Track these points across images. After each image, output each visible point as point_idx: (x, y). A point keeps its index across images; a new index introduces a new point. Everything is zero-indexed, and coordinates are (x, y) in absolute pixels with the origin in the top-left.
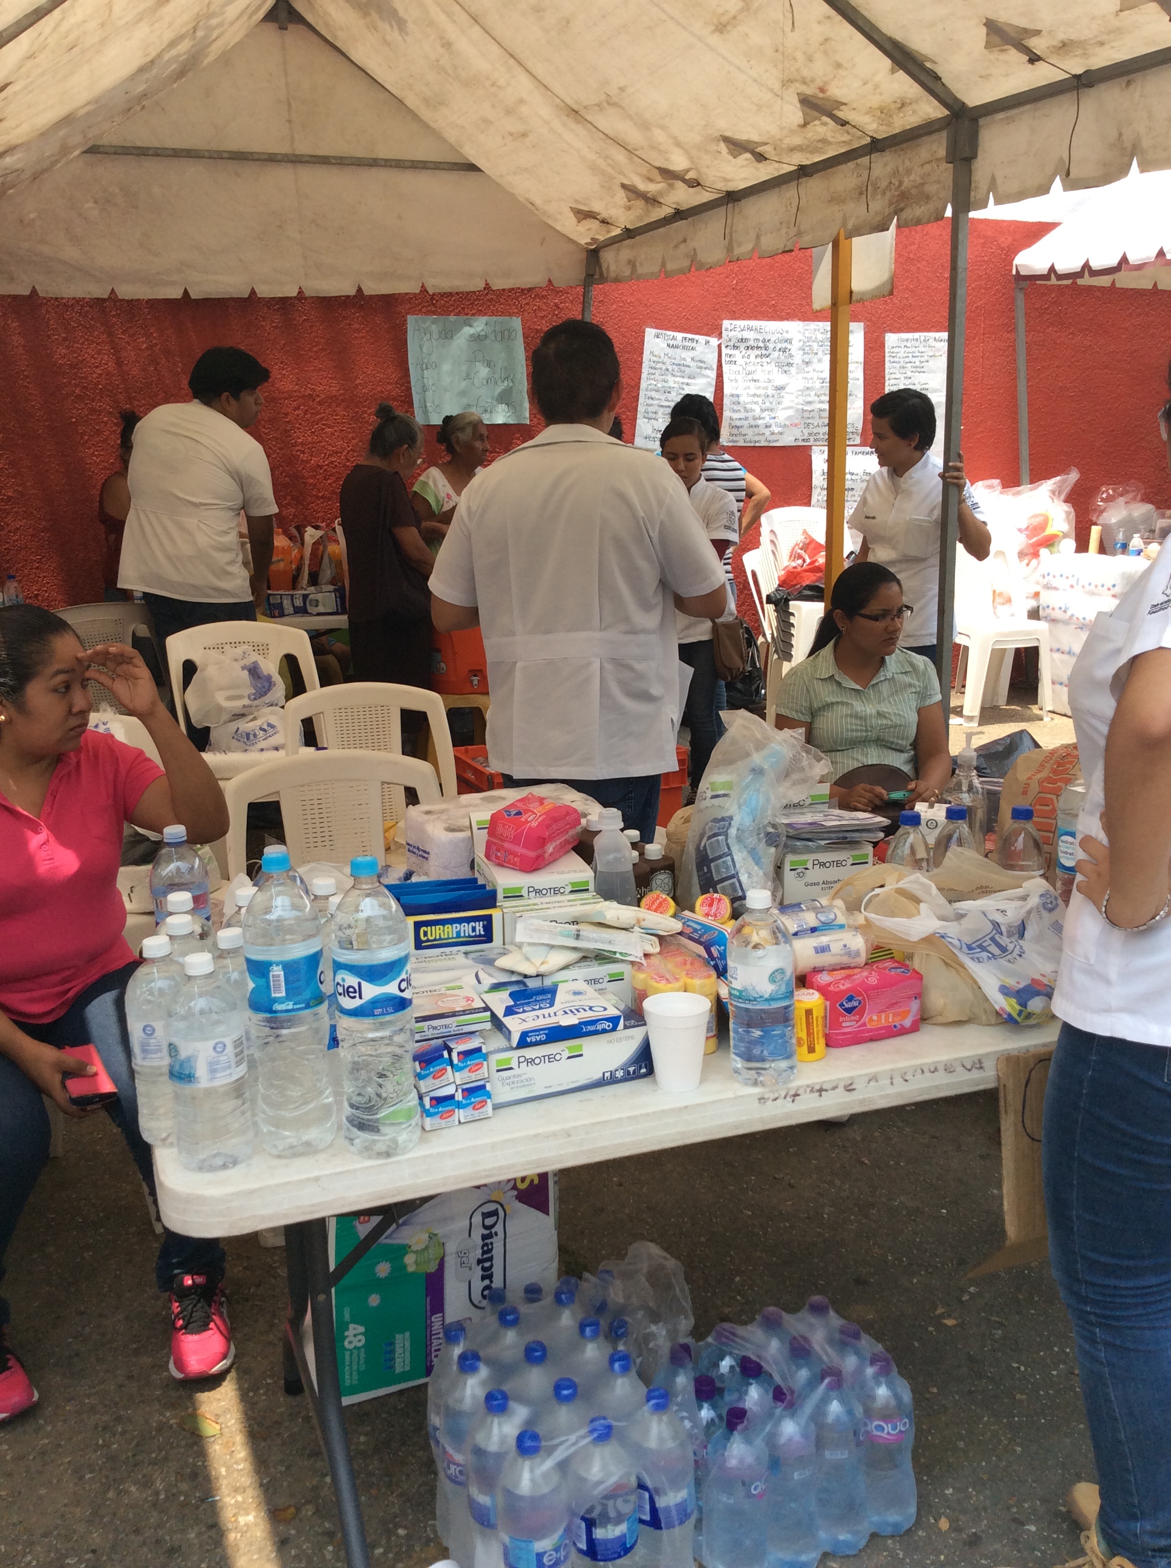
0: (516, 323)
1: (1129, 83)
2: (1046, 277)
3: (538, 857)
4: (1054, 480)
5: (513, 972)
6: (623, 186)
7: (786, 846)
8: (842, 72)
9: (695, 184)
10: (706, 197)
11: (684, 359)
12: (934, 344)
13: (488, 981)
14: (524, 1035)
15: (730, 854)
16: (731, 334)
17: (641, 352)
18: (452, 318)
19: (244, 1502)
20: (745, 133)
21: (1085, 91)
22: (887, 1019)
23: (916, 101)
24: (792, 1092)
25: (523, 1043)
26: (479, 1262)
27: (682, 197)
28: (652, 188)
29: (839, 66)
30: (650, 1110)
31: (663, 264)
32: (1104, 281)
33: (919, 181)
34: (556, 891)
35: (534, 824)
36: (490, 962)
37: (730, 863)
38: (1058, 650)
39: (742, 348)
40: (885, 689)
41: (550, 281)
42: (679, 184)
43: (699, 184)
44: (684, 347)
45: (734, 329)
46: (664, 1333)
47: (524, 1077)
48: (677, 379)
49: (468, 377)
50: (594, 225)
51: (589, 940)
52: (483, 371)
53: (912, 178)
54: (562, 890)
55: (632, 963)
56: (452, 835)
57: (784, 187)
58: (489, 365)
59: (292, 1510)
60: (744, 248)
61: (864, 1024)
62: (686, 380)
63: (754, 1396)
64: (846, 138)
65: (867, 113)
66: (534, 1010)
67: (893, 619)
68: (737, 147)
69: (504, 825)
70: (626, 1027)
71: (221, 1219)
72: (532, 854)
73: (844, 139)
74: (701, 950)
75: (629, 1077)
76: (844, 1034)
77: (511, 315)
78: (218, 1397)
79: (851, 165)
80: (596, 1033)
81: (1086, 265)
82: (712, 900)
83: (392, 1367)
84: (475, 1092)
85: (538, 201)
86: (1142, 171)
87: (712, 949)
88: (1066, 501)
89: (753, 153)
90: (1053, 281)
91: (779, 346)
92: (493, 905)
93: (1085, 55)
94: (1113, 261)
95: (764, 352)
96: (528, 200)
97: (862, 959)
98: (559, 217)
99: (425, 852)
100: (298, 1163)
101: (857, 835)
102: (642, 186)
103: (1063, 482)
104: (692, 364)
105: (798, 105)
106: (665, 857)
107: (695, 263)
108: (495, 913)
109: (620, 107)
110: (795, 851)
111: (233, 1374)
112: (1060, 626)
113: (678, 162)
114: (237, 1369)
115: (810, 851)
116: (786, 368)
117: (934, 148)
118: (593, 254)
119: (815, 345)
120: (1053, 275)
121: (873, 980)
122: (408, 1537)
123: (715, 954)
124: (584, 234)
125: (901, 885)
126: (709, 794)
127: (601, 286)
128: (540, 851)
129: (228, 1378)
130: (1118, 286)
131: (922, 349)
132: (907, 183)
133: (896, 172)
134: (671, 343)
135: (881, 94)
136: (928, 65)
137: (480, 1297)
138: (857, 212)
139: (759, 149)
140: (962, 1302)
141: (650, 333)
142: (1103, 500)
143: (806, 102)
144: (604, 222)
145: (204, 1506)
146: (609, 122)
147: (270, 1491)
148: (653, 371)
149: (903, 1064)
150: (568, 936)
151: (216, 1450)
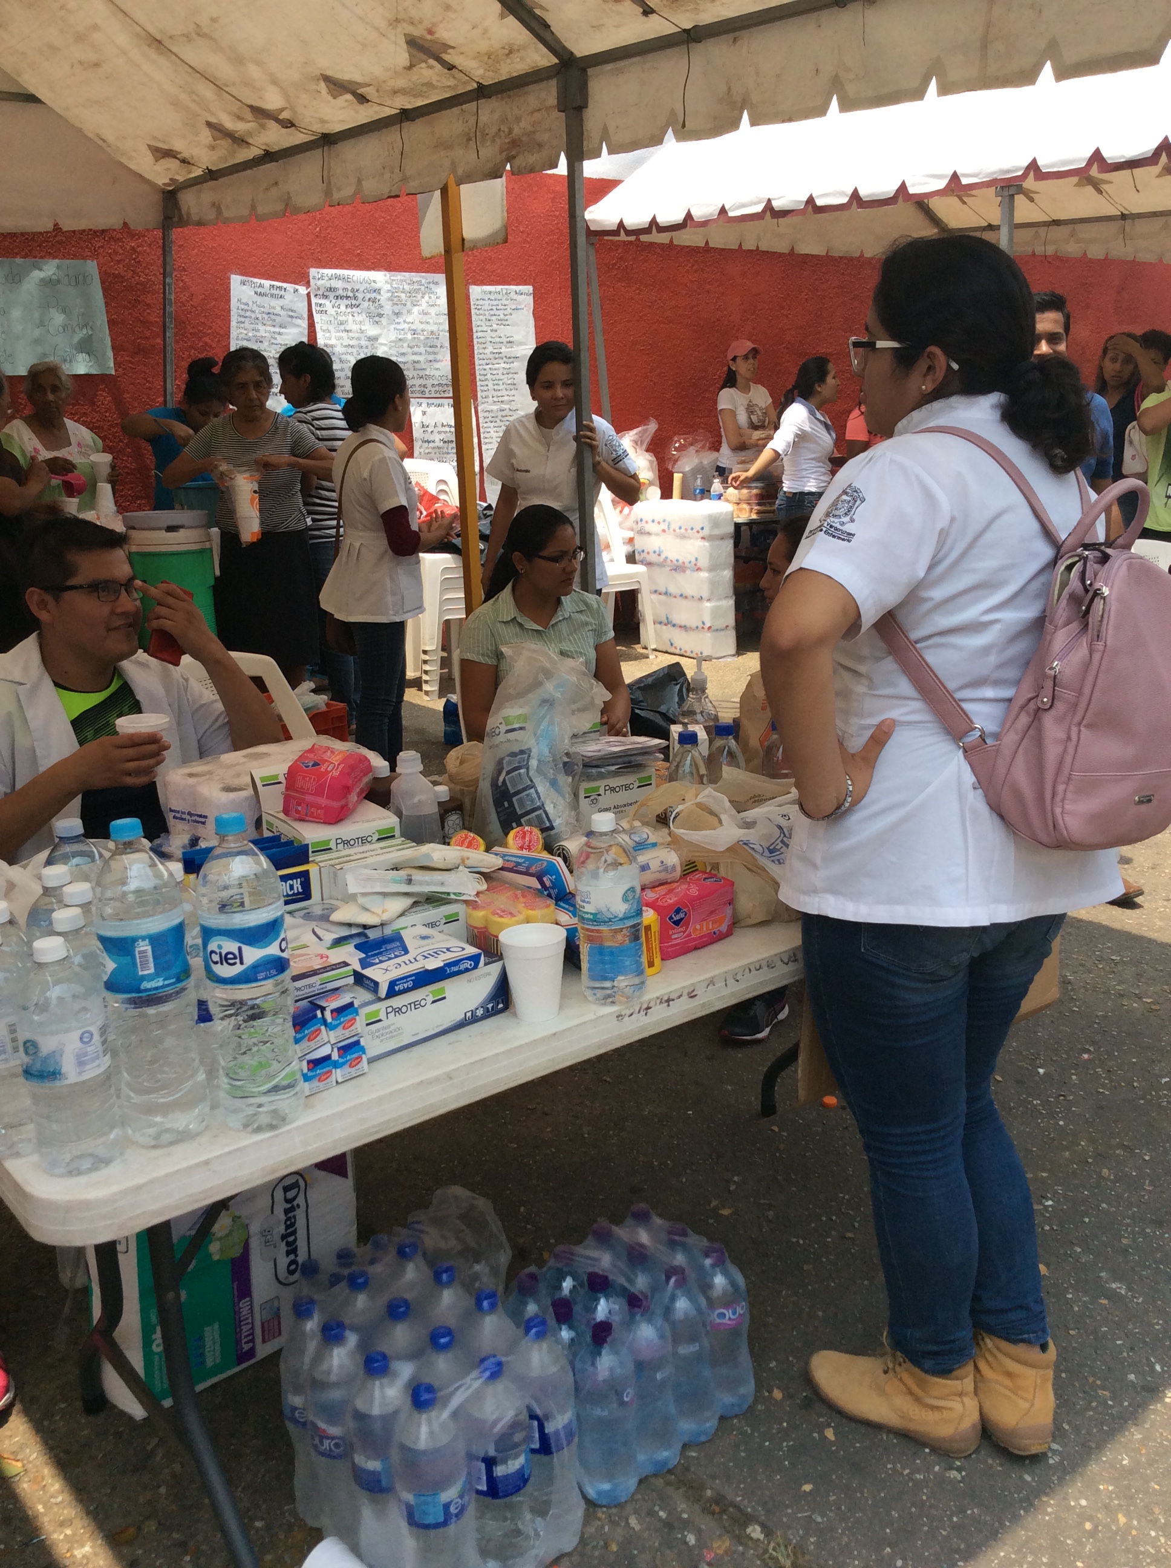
0: (92, 267)
1: (735, 40)
2: (615, 233)
3: (342, 807)
4: (635, 431)
5: (350, 925)
6: (209, 124)
7: (582, 774)
8: (452, 15)
9: (289, 124)
10: (299, 138)
11: (274, 308)
12: (515, 297)
13: (329, 937)
14: (392, 984)
15: (533, 786)
16: (320, 283)
17: (228, 300)
18: (19, 260)
19: (74, 1535)
20: (348, 73)
21: (693, 45)
22: (707, 925)
23: (524, 47)
24: (645, 1006)
25: (392, 993)
26: (283, 1237)
27: (275, 137)
28: (240, 127)
29: (448, 8)
30: (522, 1042)
31: (253, 207)
32: (663, 238)
33: (529, 128)
34: (364, 840)
35: (336, 773)
36: (325, 918)
37: (535, 795)
38: (656, 591)
39: (331, 298)
40: (564, 627)
41: (125, 224)
42: (272, 124)
43: (293, 125)
44: (272, 296)
45: (322, 278)
46: (487, 1270)
47: (392, 1028)
48: (269, 328)
49: (41, 324)
50: (173, 164)
51: (421, 883)
52: (59, 319)
53: (522, 125)
54: (369, 839)
55: (466, 902)
56: (232, 795)
57: (384, 130)
58: (64, 311)
59: (132, 1531)
60: (346, 192)
61: (689, 935)
62: (277, 330)
63: (603, 1308)
64: (451, 82)
65: (474, 58)
66: (390, 959)
67: (570, 561)
68: (337, 86)
69: (304, 777)
70: (486, 964)
71: (109, 1222)
72: (336, 805)
73: (449, 84)
74: (534, 883)
75: (489, 1014)
76: (673, 946)
77: (84, 258)
78: (9, 1433)
79: (456, 111)
80: (460, 973)
81: (654, 221)
82: (525, 833)
83: (203, 1363)
84: (351, 1049)
85: (111, 138)
86: (753, 124)
87: (545, 879)
88: (647, 450)
89: (355, 94)
90: (623, 237)
91: (368, 296)
92: (306, 861)
93: (696, 11)
94: (678, 217)
95: (354, 302)
96: (98, 135)
97: (678, 872)
98: (134, 154)
99: (200, 816)
100: (180, 1150)
101: (640, 758)
102: (229, 124)
103: (645, 431)
104: (282, 313)
105: (405, 46)
106: (452, 799)
107: (289, 208)
108: (312, 869)
109: (211, 38)
110: (590, 778)
111: (17, 1407)
112: (656, 569)
113: (273, 101)
114: (21, 1401)
115: (601, 776)
116: (377, 319)
117: (543, 94)
118: (170, 197)
119: (403, 296)
120: (622, 231)
121: (694, 891)
122: (268, 1527)
123: (548, 884)
124: (162, 174)
125: (699, 799)
126: (503, 728)
127: (179, 230)
128: (343, 802)
129: (14, 1412)
130: (675, 243)
131: (506, 302)
132: (517, 131)
133: (504, 120)
134: (259, 290)
135: (489, 39)
136: (538, 12)
137: (286, 1274)
138: (466, 158)
139: (361, 91)
140: (729, 1192)
141: (235, 280)
142: (676, 449)
143: (412, 43)
144: (184, 161)
145: (30, 1549)
146: (197, 55)
147: (101, 1516)
148: (243, 320)
149: (734, 965)
150: (400, 882)
151: (25, 1487)
